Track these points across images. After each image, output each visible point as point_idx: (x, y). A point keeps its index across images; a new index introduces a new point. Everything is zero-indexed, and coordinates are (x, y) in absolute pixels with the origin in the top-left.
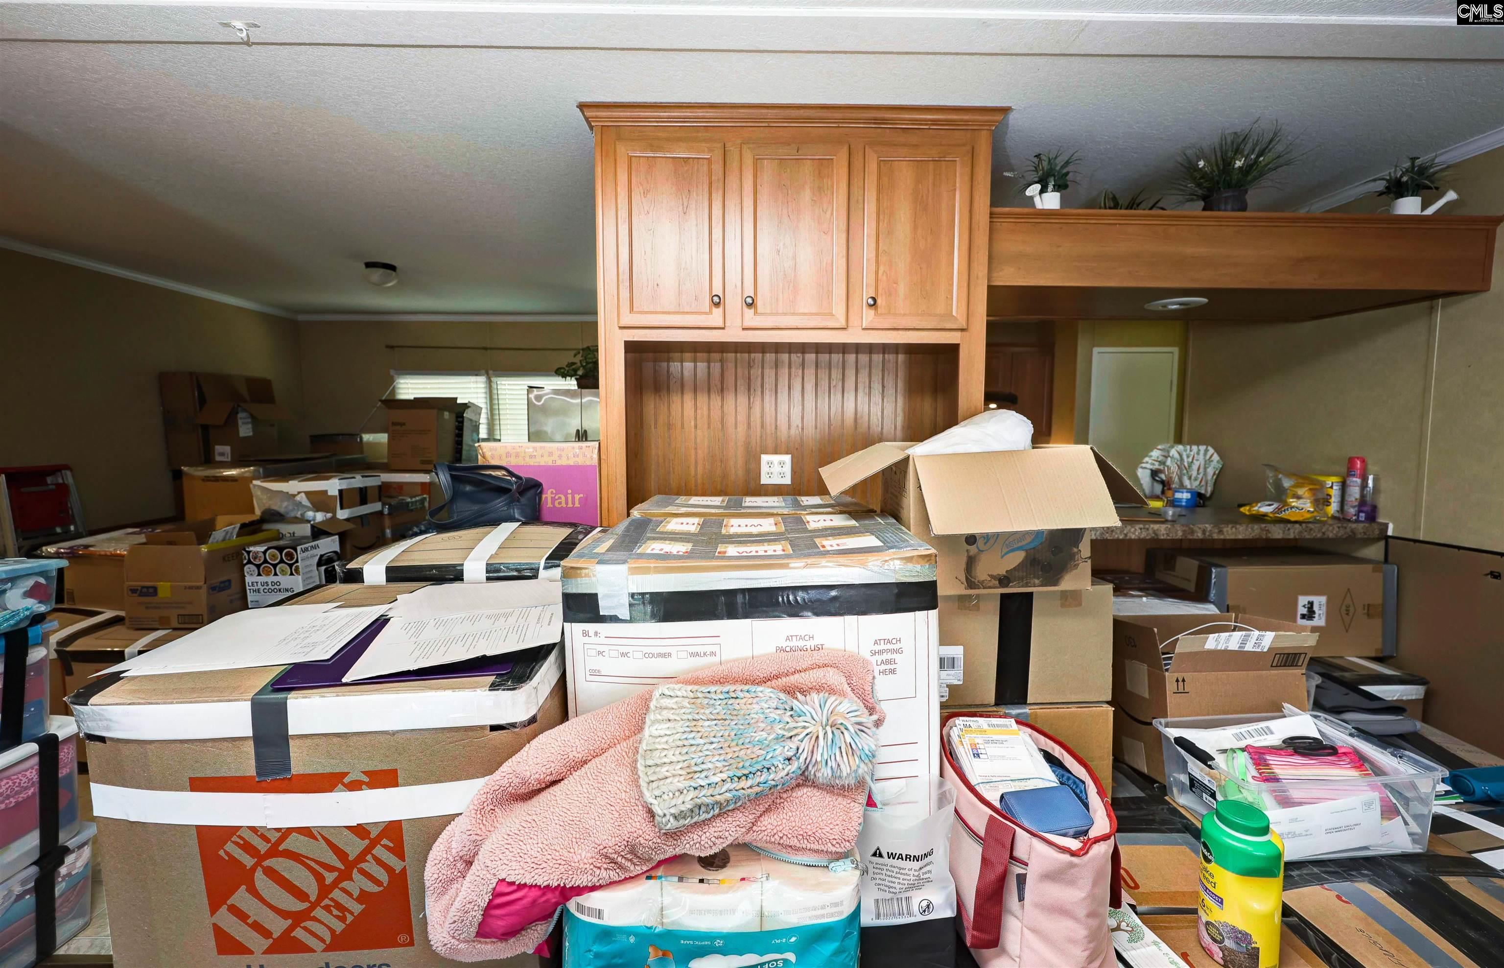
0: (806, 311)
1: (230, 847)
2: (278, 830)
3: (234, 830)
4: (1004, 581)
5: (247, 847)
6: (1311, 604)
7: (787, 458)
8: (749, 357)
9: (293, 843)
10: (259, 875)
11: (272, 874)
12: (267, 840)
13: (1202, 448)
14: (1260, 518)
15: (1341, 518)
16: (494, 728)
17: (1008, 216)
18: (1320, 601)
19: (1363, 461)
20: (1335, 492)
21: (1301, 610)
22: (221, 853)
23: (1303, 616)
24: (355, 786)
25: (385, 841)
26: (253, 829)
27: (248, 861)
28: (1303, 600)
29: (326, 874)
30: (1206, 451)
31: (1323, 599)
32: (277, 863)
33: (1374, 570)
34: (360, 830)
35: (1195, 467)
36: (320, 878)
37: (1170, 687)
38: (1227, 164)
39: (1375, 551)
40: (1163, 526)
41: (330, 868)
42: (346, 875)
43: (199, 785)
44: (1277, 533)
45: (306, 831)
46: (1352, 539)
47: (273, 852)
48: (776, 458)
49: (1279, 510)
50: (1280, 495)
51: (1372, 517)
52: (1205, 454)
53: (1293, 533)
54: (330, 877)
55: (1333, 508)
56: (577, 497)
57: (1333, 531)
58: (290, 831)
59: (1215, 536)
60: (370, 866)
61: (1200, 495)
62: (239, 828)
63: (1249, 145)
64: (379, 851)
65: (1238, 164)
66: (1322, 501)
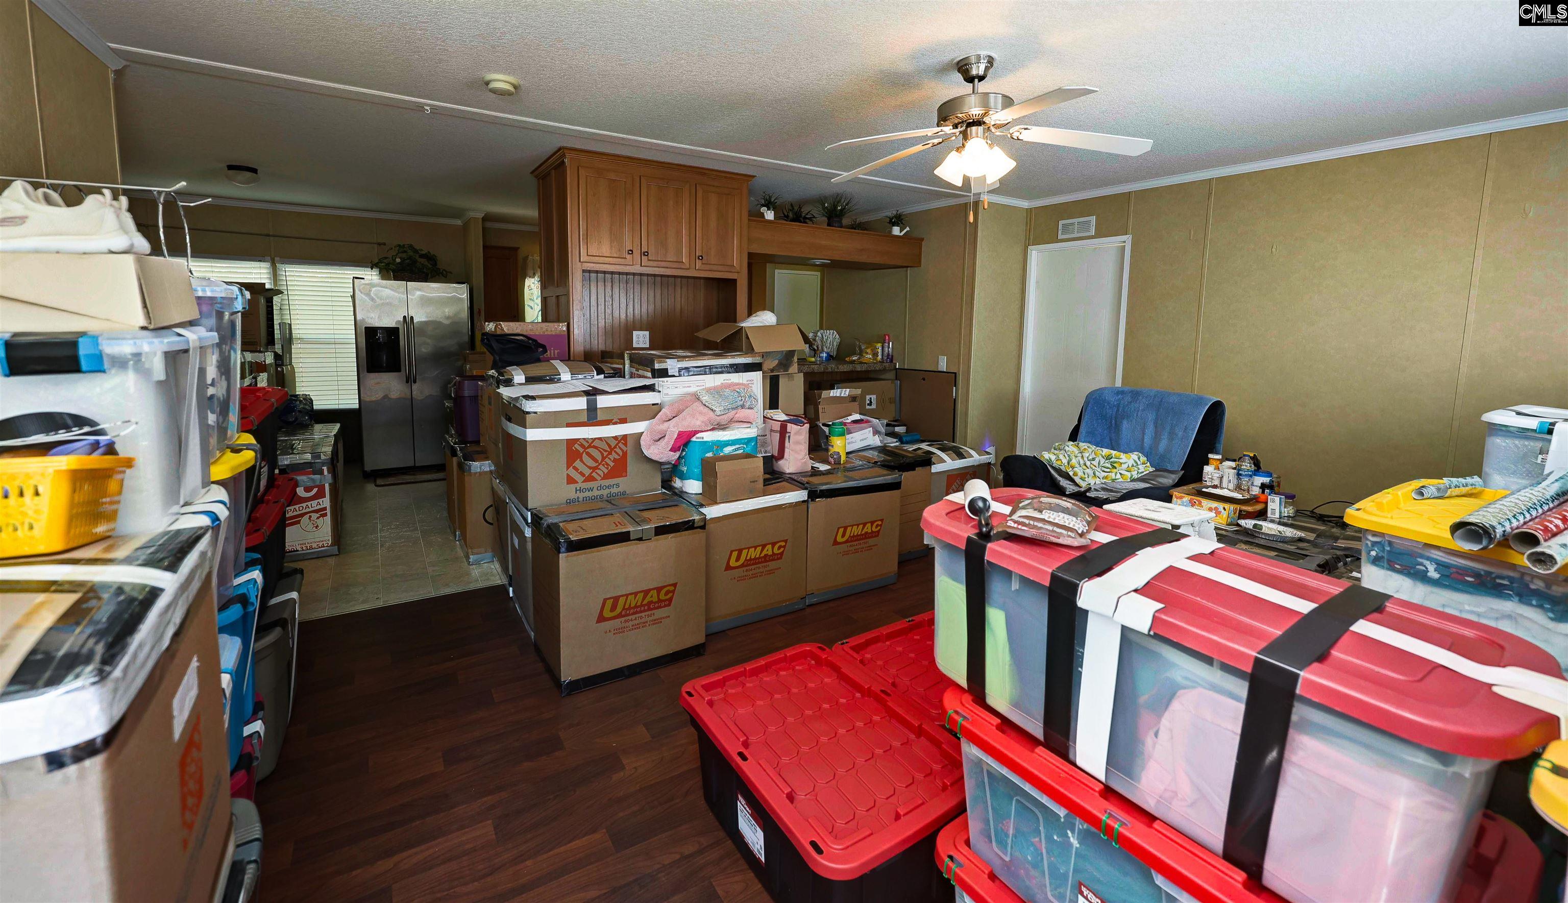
0: (671, 260)
1: (577, 446)
2: (592, 439)
3: (578, 440)
4: (772, 371)
5: (582, 446)
6: (871, 398)
7: (647, 333)
8: (627, 278)
9: (595, 443)
10: (584, 454)
11: (588, 454)
12: (588, 443)
13: (832, 331)
14: (853, 362)
15: (882, 362)
16: (653, 405)
17: (754, 221)
18: (874, 397)
19: (888, 336)
20: (880, 350)
21: (868, 402)
22: (573, 448)
23: (868, 405)
24: (615, 423)
25: (622, 441)
26: (584, 439)
27: (581, 450)
28: (868, 397)
29: (604, 453)
30: (833, 333)
31: (875, 396)
32: (590, 450)
33: (892, 383)
34: (615, 438)
35: (829, 342)
36: (602, 454)
37: (820, 411)
38: (835, 207)
39: (891, 375)
40: (816, 366)
41: (606, 451)
42: (610, 453)
43: (569, 425)
44: (859, 368)
45: (600, 439)
46: (884, 370)
47: (590, 446)
48: (641, 333)
49: (859, 358)
50: (861, 353)
51: (891, 361)
52: (833, 335)
53: (864, 368)
54: (605, 454)
55: (880, 357)
56: (556, 351)
57: (878, 367)
58: (596, 439)
59: (836, 370)
60: (618, 450)
61: (831, 356)
62: (580, 439)
63: (843, 200)
64: (620, 445)
65: (839, 208)
66: (875, 354)
